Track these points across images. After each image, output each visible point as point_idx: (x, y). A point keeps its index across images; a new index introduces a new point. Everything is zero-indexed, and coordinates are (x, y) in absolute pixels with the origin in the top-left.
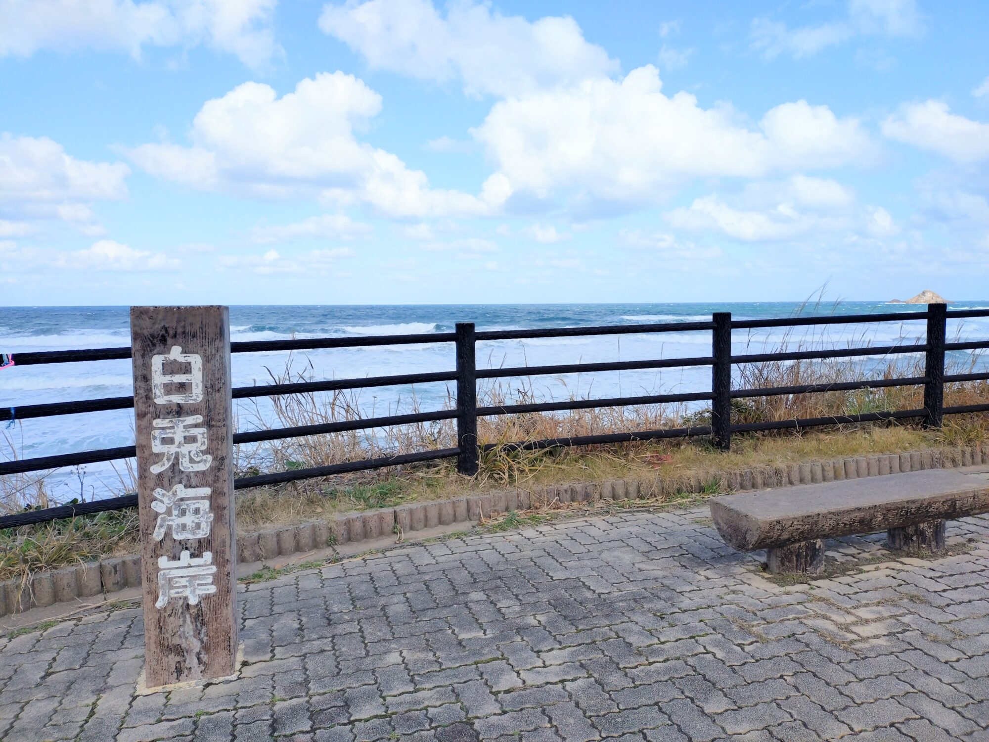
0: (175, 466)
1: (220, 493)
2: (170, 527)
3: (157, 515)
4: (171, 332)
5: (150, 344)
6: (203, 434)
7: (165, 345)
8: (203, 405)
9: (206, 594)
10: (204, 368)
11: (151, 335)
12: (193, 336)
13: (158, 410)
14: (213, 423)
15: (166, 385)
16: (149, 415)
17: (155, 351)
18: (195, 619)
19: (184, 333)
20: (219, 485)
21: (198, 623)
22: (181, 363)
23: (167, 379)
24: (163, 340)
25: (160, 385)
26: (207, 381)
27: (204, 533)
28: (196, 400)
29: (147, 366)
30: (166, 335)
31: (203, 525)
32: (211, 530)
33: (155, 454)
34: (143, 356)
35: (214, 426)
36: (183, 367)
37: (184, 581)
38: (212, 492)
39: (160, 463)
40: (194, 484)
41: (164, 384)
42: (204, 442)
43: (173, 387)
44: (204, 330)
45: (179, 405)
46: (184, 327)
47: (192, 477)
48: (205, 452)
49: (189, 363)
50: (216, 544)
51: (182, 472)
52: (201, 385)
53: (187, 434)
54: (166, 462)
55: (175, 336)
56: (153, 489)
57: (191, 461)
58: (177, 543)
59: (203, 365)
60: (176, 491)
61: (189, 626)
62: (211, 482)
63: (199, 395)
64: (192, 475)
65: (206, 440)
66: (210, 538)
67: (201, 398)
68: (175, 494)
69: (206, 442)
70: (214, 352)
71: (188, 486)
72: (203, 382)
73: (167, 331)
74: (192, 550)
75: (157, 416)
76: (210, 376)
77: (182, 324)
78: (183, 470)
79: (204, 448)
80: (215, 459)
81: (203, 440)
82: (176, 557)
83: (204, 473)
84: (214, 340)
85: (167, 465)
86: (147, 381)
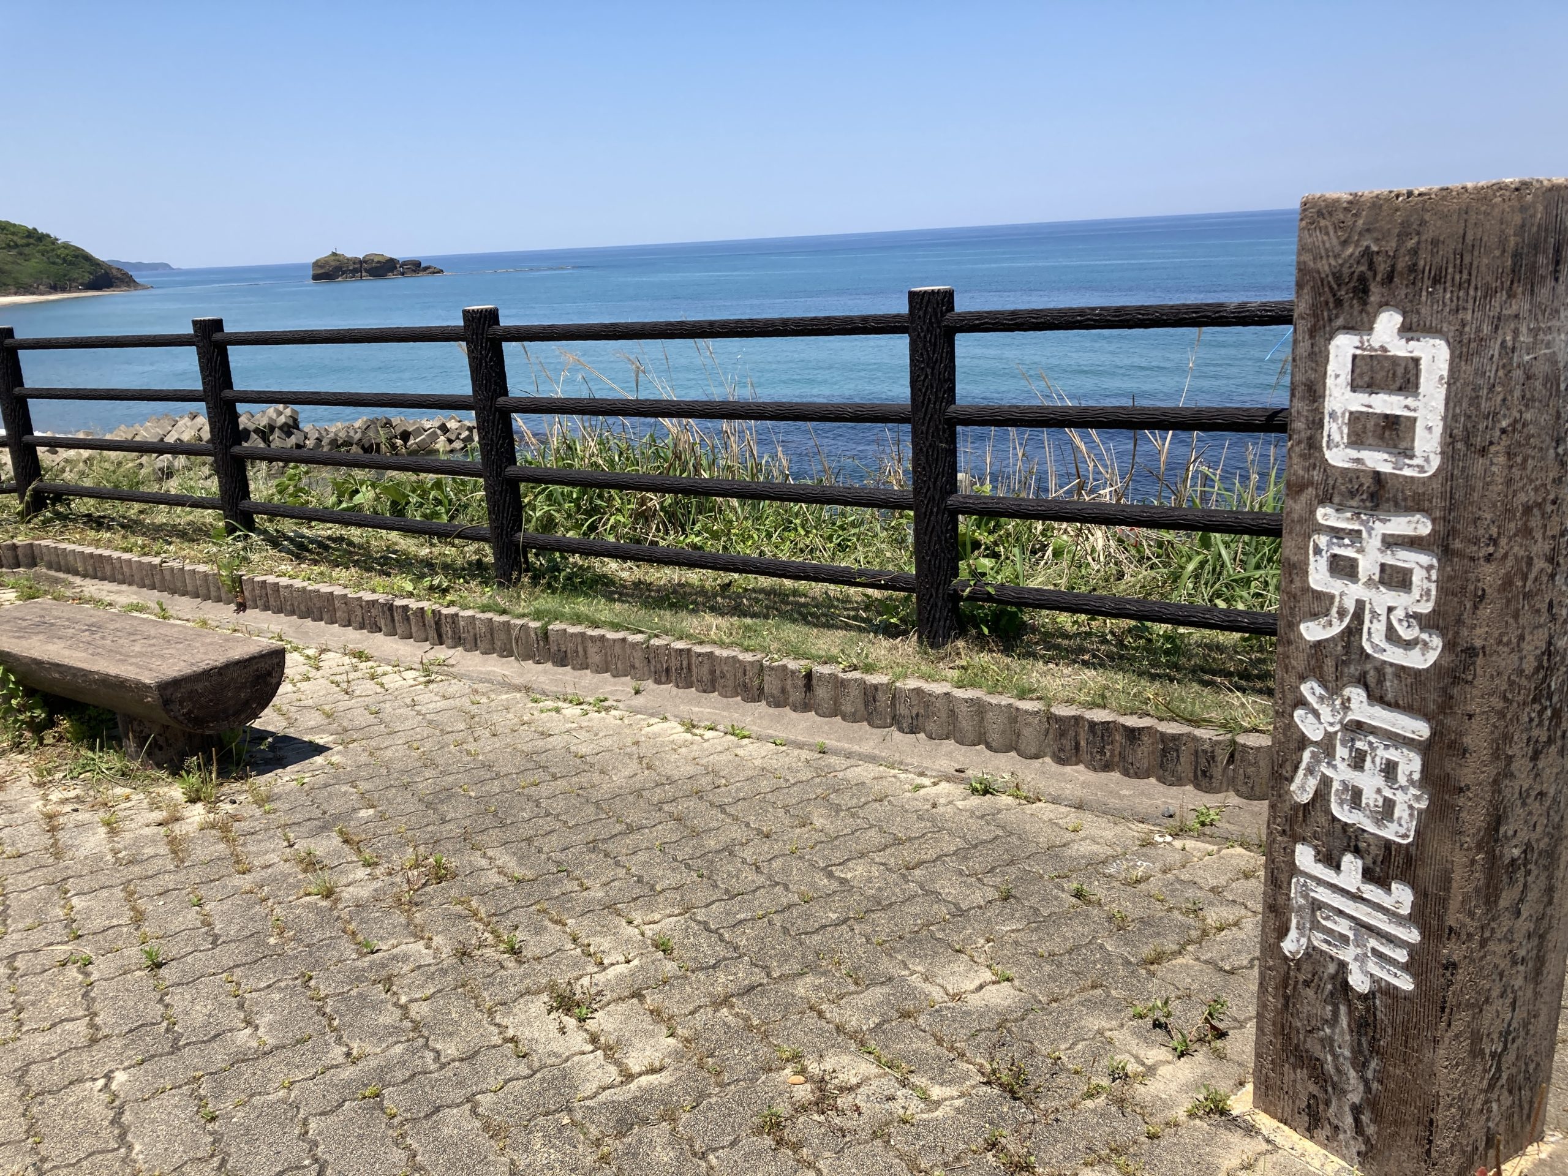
0: (1353, 632)
1: (1452, 745)
2: (1326, 782)
3: (1303, 742)
4: (1382, 268)
5: (1331, 300)
6: (1429, 568)
7: (1365, 303)
8: (1436, 485)
9: (1388, 984)
10: (1453, 379)
11: (1334, 274)
12: (1436, 281)
13: (1331, 482)
14: (1457, 545)
15: (1355, 418)
16: (1311, 491)
17: (1340, 322)
18: (1360, 1026)
19: (1413, 268)
20: (1450, 722)
21: (1363, 1040)
22: (1395, 360)
23: (1358, 402)
24: (1362, 290)
25: (1343, 414)
26: (1455, 418)
27: (1402, 831)
28: (1421, 469)
29: (1319, 359)
30: (1369, 274)
31: (1400, 811)
32: (1418, 832)
33: (1314, 591)
34: (1312, 333)
35: (1460, 554)
36: (1400, 371)
37: (1343, 927)
38: (1434, 734)
39: (1323, 620)
40: (1390, 697)
41: (1351, 413)
42: (1429, 591)
43: (1370, 425)
44: (1467, 259)
45: (1377, 476)
46: (1415, 252)
47: (1389, 677)
48: (1426, 622)
49: (1416, 361)
50: (1426, 873)
51: (1368, 656)
52: (1438, 429)
53: (1389, 560)
54: (1335, 621)
55: (1389, 278)
56: (1303, 678)
57: (1391, 635)
58: (1338, 826)
59: (1452, 370)
60: (1349, 699)
61: (1342, 1033)
62: (1432, 707)
63: (1432, 456)
64: (1389, 670)
65: (1433, 587)
66: (1413, 850)
67: (1435, 462)
68: (1346, 706)
69: (1434, 593)
70: (1486, 329)
71: (1376, 698)
72: (1445, 419)
73: (1371, 266)
74: (1369, 860)
75: (1325, 499)
76: (1465, 405)
77: (1411, 243)
78: (1369, 650)
79: (1426, 608)
80: (1449, 646)
81: (1426, 584)
82: (1332, 861)
83: (1417, 673)
84: (1490, 293)
85: (1337, 628)
86: (1314, 401)
